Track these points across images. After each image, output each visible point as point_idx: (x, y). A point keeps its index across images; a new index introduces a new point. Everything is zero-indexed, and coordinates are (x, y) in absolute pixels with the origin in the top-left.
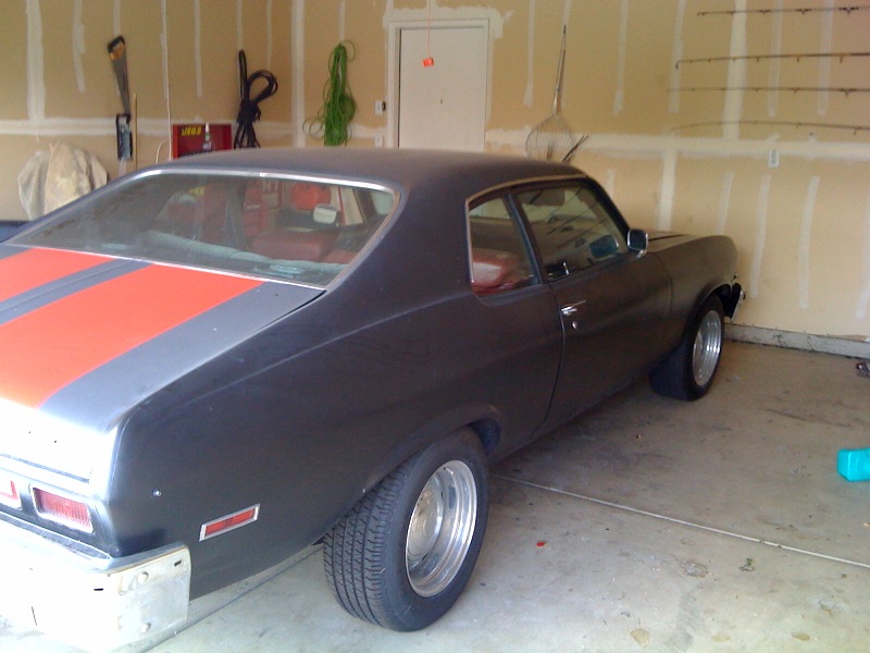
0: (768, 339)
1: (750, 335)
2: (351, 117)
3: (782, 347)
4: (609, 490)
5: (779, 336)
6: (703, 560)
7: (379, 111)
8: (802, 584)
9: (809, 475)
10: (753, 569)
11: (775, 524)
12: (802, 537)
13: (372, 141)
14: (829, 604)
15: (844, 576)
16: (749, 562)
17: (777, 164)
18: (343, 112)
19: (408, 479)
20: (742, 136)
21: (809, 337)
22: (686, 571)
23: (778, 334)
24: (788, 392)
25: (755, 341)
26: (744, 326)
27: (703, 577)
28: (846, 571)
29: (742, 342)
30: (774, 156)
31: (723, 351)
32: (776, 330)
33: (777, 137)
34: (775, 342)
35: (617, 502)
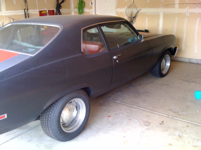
0: (187, 61)
1: (182, 60)
2: (84, 7)
3: (190, 63)
4: (132, 102)
5: (190, 60)
6: (150, 121)
7: (91, 5)
8: (175, 129)
9: (187, 97)
10: (163, 124)
11: (173, 111)
12: (179, 115)
13: (89, 12)
14: (181, 135)
15: (188, 126)
16: (163, 122)
17: (188, 15)
18: (82, 5)
19: (60, 104)
20: (180, 7)
21: (197, 60)
22: (145, 124)
23: (189, 59)
24: (188, 75)
25: (183, 61)
26: (181, 57)
27: (148, 126)
28: (189, 125)
29: (180, 61)
30: (188, 13)
31: (171, 65)
32: (189, 58)
33: (188, 7)
34: (188, 61)
35: (133, 105)
